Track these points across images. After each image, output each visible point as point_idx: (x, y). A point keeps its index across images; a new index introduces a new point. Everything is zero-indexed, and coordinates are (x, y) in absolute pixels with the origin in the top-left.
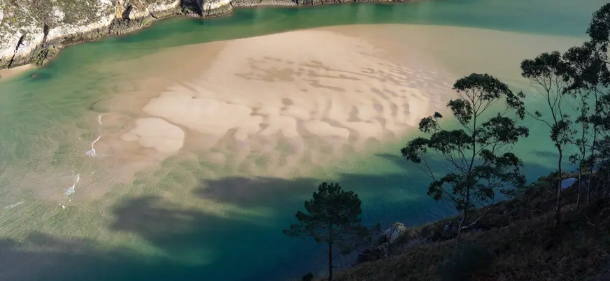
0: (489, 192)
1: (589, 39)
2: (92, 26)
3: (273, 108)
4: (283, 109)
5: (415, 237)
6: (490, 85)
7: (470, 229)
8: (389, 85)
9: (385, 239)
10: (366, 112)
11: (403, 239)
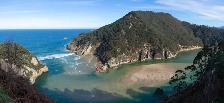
0: (182, 88)
1: (193, 64)
2: (126, 62)
3: (150, 76)
4: (152, 76)
5: (172, 96)
6: (180, 71)
7: (180, 94)
8: (167, 72)
9: (168, 97)
10: (164, 76)
11: (170, 97)
